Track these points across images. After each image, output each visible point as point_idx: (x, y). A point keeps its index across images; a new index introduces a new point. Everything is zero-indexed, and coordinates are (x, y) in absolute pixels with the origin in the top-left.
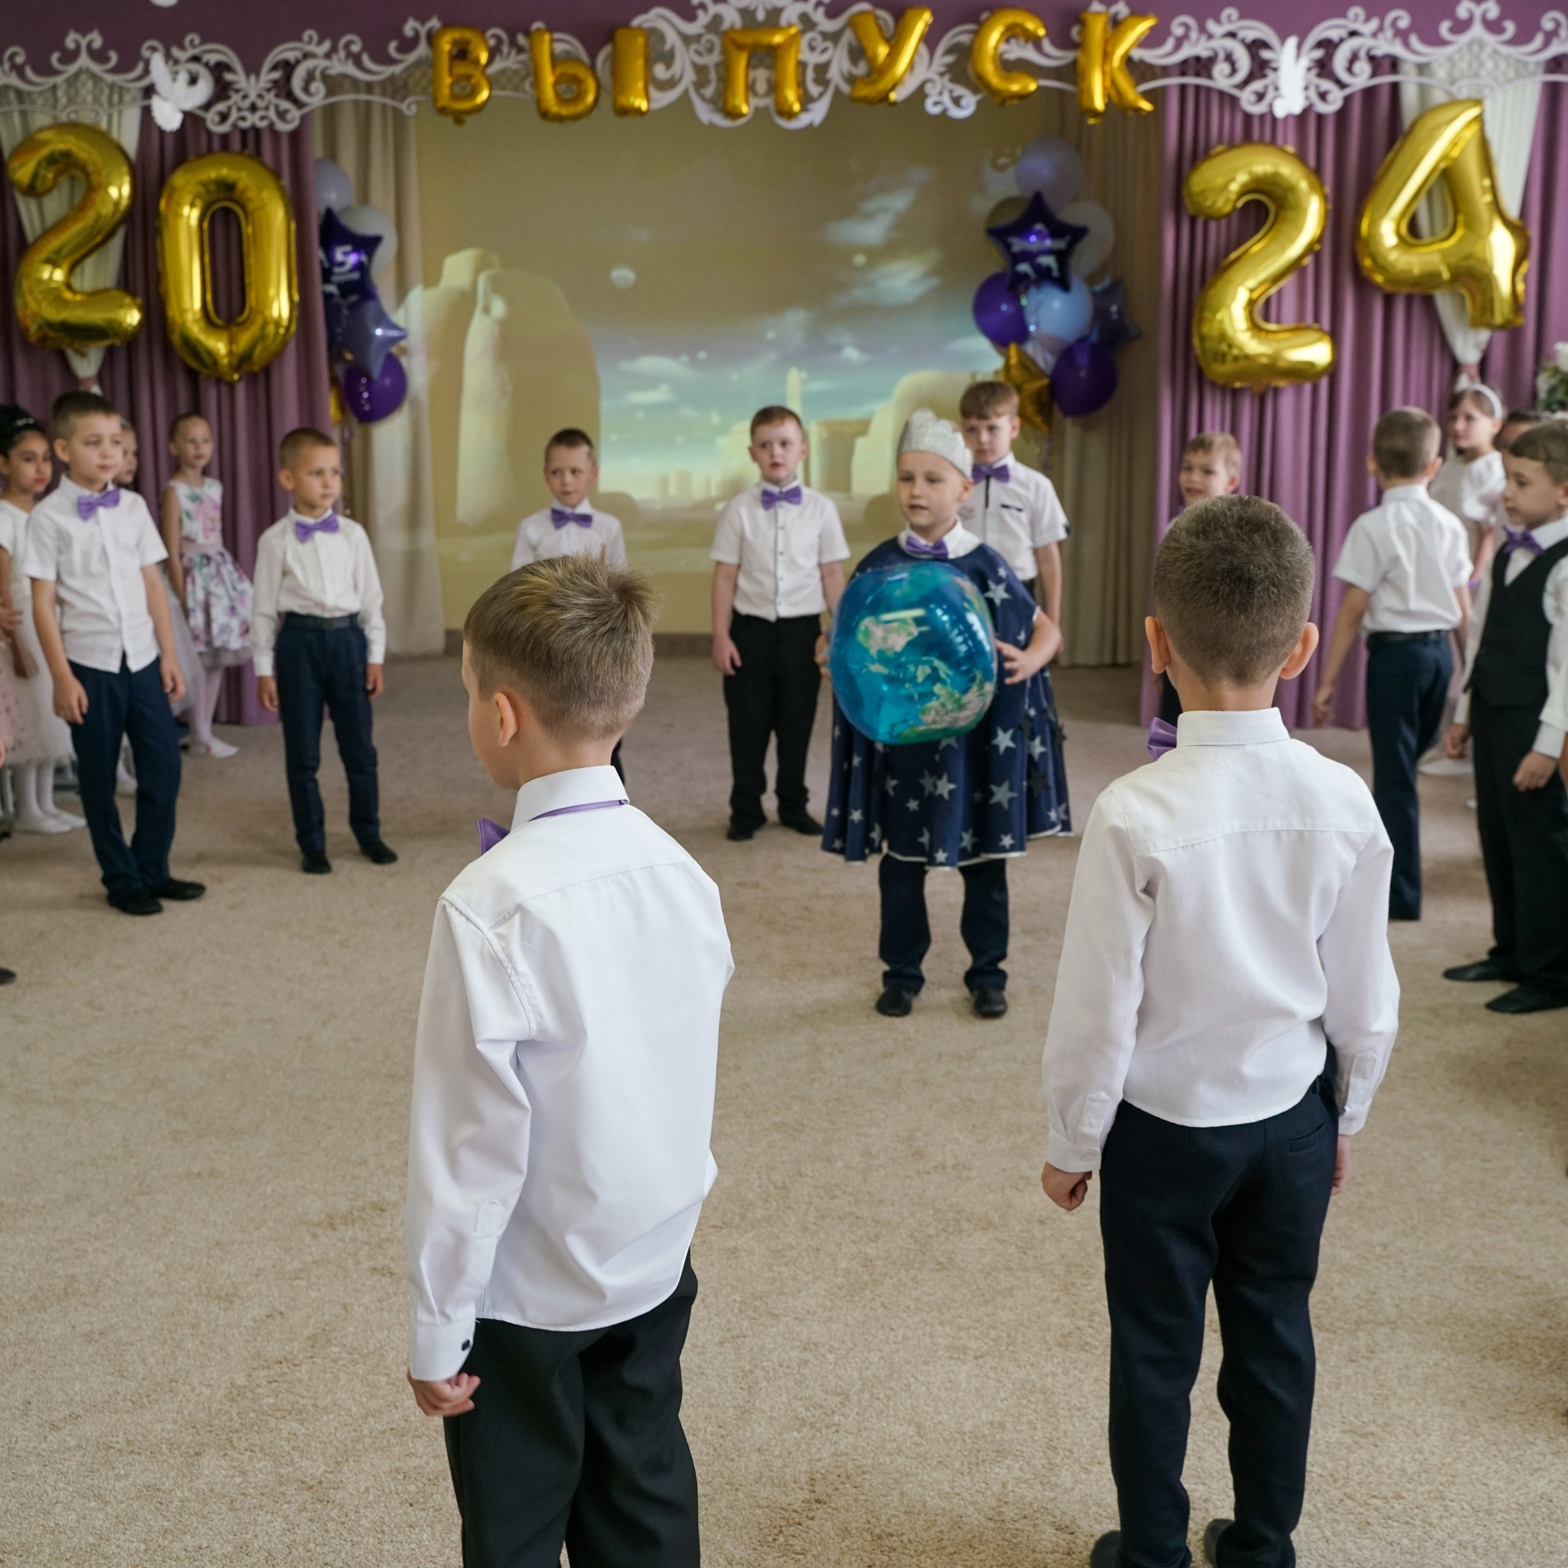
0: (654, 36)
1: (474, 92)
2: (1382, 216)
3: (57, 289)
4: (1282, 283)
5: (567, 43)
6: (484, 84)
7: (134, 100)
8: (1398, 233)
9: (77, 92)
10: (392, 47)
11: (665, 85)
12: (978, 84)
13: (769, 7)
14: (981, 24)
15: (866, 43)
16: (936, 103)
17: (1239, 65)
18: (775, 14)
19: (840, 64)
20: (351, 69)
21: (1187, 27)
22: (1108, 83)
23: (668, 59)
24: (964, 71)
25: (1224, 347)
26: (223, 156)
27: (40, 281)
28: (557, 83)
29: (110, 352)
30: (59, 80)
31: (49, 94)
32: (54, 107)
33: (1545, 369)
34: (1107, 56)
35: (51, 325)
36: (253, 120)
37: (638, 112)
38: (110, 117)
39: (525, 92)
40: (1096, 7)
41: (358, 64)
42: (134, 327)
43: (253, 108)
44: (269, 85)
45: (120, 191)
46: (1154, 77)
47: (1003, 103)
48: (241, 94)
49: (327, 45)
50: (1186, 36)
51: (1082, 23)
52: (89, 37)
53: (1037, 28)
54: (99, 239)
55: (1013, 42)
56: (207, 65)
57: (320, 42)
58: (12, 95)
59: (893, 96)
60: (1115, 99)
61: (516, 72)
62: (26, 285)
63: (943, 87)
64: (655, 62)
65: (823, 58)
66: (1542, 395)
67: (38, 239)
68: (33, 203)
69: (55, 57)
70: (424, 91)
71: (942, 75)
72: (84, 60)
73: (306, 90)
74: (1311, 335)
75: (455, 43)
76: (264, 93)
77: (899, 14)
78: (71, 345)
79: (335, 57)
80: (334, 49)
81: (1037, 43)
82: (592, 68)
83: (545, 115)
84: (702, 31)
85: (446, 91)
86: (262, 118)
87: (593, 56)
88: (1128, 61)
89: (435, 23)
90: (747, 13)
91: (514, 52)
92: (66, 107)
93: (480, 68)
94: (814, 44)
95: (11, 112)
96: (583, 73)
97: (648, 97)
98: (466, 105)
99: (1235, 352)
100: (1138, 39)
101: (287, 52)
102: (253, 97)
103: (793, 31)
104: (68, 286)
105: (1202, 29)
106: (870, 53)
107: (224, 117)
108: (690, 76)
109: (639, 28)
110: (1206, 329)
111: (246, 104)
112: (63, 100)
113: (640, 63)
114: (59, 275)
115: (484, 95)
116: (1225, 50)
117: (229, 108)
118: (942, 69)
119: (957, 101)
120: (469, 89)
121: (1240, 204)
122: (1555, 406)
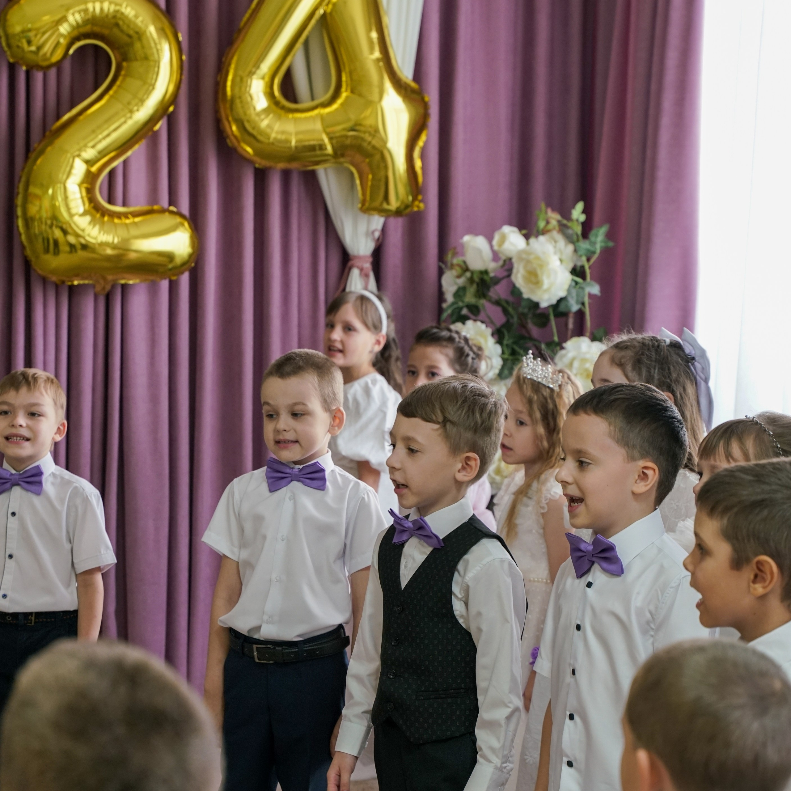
2: (251, 74)
4: (129, 153)
8: (270, 95)
25: (58, 233)
33: (452, 267)
66: (449, 297)
74: (168, 220)
99: (72, 239)
110: (33, 210)
121: (71, 52)
122: (465, 311)
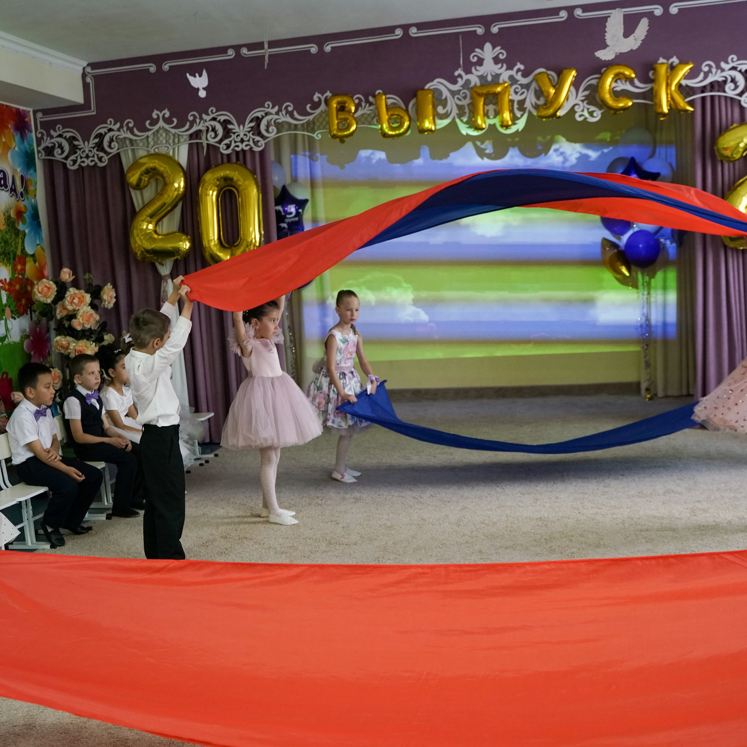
0: (437, 93)
1: (349, 127)
3: (150, 233)
5: (394, 99)
6: (354, 122)
7: (185, 140)
9: (158, 139)
10: (308, 106)
11: (443, 117)
12: (602, 104)
13: (494, 74)
14: (602, 74)
15: (543, 89)
16: (581, 116)
17: (738, 84)
18: (497, 76)
19: (531, 99)
20: (289, 119)
21: (710, 66)
22: (669, 99)
23: (444, 103)
24: (594, 98)
26: (228, 164)
27: (142, 230)
28: (389, 119)
29: (176, 262)
30: (150, 133)
31: (145, 140)
32: (148, 147)
34: (668, 85)
35: (148, 251)
36: (242, 146)
37: (430, 130)
38: (174, 149)
39: (374, 125)
40: (661, 60)
41: (292, 116)
42: (187, 250)
43: (242, 141)
44: (249, 129)
45: (180, 184)
46: (694, 94)
47: (615, 113)
48: (236, 134)
49: (276, 108)
50: (710, 71)
51: (654, 69)
52: (163, 112)
53: (631, 74)
54: (170, 208)
55: (619, 81)
56: (219, 121)
57: (273, 108)
58: (128, 142)
59: (558, 114)
60: (673, 107)
61: (369, 115)
62: (135, 232)
63: (584, 107)
64: (437, 106)
65: (522, 97)
67: (140, 210)
68: (138, 192)
69: (148, 122)
70: (324, 128)
71: (583, 101)
72: (161, 123)
73: (267, 131)
75: (338, 103)
76: (247, 133)
77: (560, 73)
78: (157, 260)
79: (280, 114)
80: (280, 110)
81: (631, 81)
82: (407, 111)
83: (385, 135)
84: (461, 88)
85: (335, 127)
86: (246, 146)
87: (407, 105)
88: (680, 86)
89: (328, 94)
90: (482, 78)
91: (368, 105)
92: (152, 147)
93: (352, 114)
94: (517, 90)
95: (127, 150)
96: (402, 114)
97: (434, 123)
98: (346, 133)
100: (684, 75)
101: (258, 113)
102: (242, 136)
103: (506, 85)
104: (155, 232)
105: (718, 67)
106: (545, 94)
107: (228, 146)
108: (455, 111)
109: (429, 89)
111: (239, 139)
112: (152, 143)
113: (431, 107)
114: (151, 227)
115: (353, 128)
116: (731, 76)
117: (231, 142)
118: (583, 98)
119: (591, 114)
120: (346, 125)
121: (744, 155)
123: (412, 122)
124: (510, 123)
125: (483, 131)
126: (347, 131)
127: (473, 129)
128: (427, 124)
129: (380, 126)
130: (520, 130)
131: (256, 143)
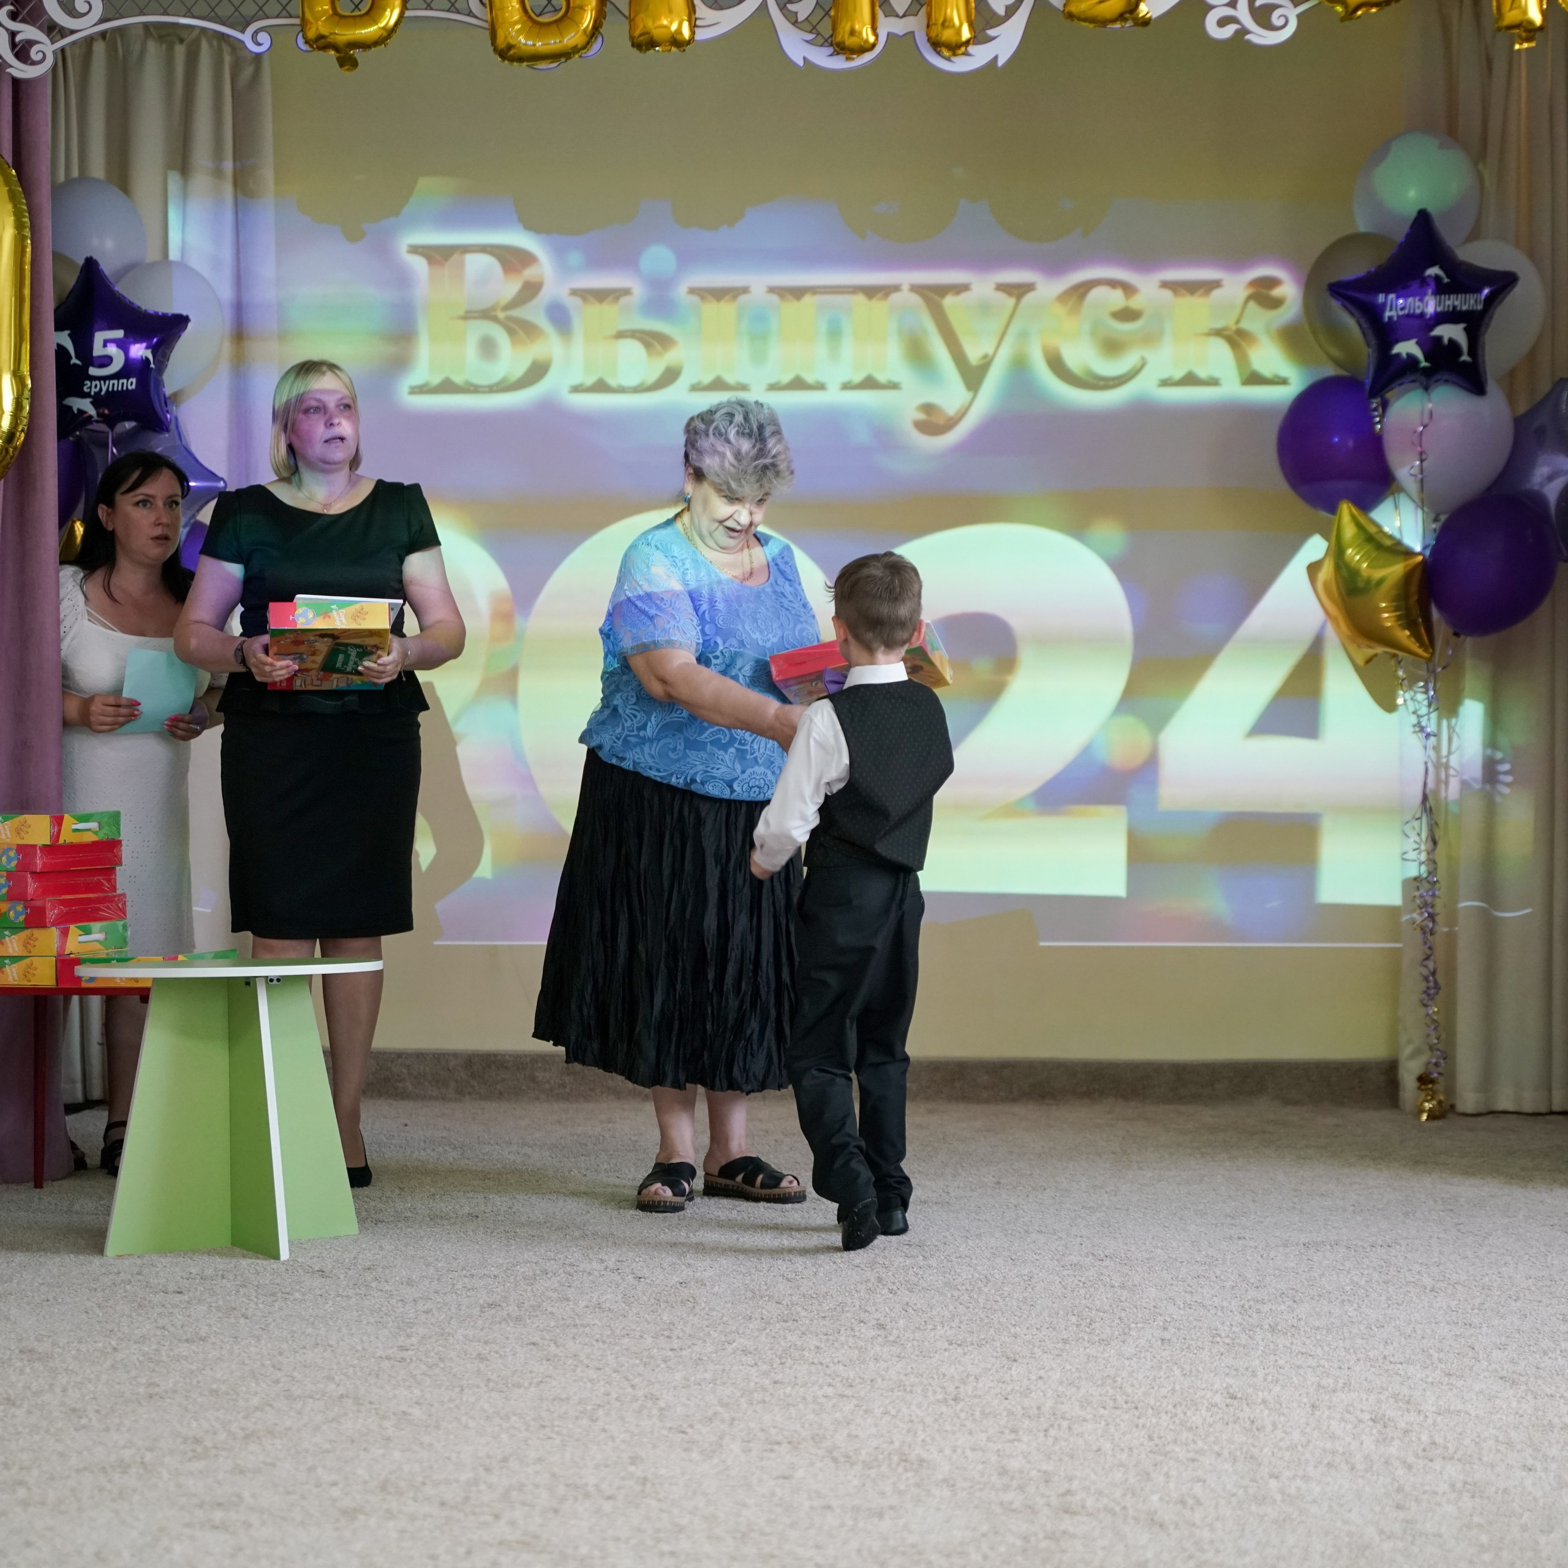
1: (374, 10)
16: (1223, 22)
37: (676, 42)
39: (470, 14)
70: (284, 12)
73: (69, 7)
83: (506, 53)
85: (322, 8)
97: (692, 17)
98: (362, 33)
115: (390, 17)
119: (1263, 16)
123: (609, 8)
124: (966, 34)
125: (867, 57)
126: (364, 29)
127: (831, 50)
128: (665, 22)
129: (489, 18)
130: (1001, 62)
131: (22, 51)
